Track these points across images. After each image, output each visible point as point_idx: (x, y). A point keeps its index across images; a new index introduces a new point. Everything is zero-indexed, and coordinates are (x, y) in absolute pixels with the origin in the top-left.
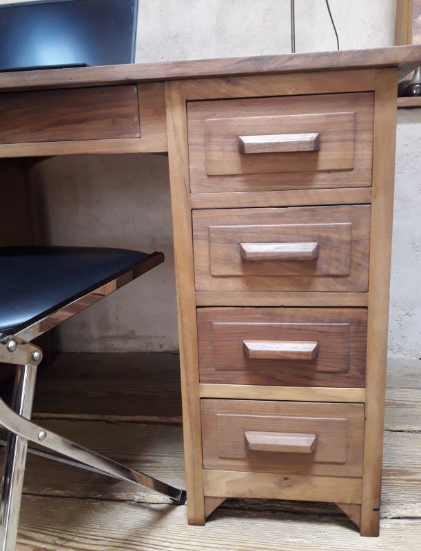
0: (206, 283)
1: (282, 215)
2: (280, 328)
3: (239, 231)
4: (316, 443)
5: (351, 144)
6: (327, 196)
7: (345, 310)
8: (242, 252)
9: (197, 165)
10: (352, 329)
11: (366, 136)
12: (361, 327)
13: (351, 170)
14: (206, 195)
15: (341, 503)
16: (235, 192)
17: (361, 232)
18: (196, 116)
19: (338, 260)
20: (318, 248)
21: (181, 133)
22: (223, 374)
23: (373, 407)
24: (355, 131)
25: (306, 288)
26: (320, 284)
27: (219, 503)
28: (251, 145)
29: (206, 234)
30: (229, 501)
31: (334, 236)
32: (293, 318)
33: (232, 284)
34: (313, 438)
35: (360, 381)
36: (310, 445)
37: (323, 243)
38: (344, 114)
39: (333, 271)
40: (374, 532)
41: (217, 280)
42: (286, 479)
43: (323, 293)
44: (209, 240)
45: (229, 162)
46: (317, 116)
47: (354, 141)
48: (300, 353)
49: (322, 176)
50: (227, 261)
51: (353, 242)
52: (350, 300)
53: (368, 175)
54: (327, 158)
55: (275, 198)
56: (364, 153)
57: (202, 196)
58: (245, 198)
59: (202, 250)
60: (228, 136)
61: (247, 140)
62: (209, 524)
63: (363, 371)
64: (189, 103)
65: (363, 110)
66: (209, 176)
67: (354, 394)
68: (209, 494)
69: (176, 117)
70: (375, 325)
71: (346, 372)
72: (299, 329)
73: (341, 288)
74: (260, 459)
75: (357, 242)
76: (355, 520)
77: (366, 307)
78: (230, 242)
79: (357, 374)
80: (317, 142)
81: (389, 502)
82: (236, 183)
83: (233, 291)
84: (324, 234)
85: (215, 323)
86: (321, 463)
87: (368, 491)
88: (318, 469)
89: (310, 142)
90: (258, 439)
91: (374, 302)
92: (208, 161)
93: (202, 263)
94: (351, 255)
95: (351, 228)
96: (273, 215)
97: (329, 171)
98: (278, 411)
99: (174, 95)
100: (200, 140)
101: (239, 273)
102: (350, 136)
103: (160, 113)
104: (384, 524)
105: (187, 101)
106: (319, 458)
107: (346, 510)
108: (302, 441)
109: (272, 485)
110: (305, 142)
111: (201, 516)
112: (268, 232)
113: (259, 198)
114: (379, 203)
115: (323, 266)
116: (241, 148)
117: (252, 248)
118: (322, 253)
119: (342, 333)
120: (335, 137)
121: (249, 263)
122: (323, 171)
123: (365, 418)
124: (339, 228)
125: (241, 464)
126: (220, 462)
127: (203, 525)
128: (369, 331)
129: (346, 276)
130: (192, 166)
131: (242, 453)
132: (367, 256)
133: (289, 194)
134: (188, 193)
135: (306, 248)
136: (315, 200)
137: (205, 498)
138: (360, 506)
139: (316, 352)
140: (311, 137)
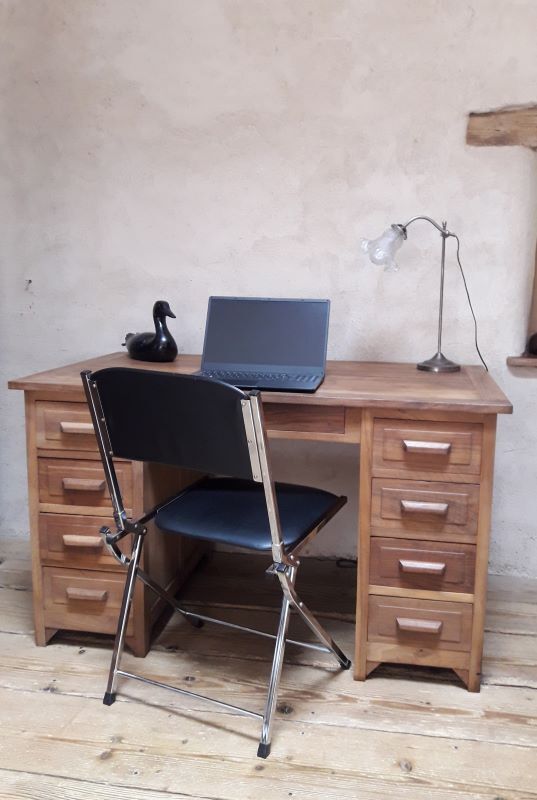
0: (377, 522)
1: (427, 486)
2: (423, 554)
3: (401, 492)
4: (441, 627)
5: (468, 451)
6: (454, 478)
7: (463, 546)
8: (402, 505)
10: (467, 557)
11: (478, 447)
12: (472, 556)
13: (468, 465)
14: (382, 470)
15: (457, 669)
16: (399, 471)
17: (473, 500)
18: (379, 427)
19: (459, 515)
20: (448, 507)
21: (369, 434)
22: (384, 580)
23: (478, 608)
24: (471, 444)
25: (440, 530)
26: (448, 528)
27: (376, 666)
28: (411, 448)
29: (379, 493)
30: (383, 664)
31: (458, 501)
32: (431, 548)
33: (394, 524)
34: (439, 624)
35: (470, 590)
36: (437, 627)
37: (451, 504)
38: (466, 434)
39: (456, 521)
40: (477, 690)
41: (384, 522)
42: (421, 651)
43: (450, 534)
44: (382, 496)
45: (398, 454)
46: (450, 433)
47: (471, 449)
48: (434, 570)
49: (451, 467)
50: (392, 510)
51: (468, 506)
52: (466, 539)
53: (478, 469)
54: (455, 457)
55: (424, 476)
56: (476, 457)
57: (378, 470)
58: (405, 473)
59: (376, 502)
60: (396, 439)
61: (409, 444)
62: (367, 681)
63: (473, 583)
64: (377, 419)
65: (477, 433)
66: (385, 460)
67: (466, 597)
68: (371, 659)
69: (367, 426)
70: (481, 555)
71: (462, 583)
72: (435, 555)
73: (460, 531)
74: (406, 636)
75: (471, 506)
76: (465, 680)
77: (475, 545)
78: (395, 499)
79: (469, 585)
80: (449, 450)
81: (490, 676)
82: (401, 465)
83: (394, 528)
84: (452, 500)
86: (444, 641)
87: (474, 662)
88: (443, 645)
89: (445, 450)
90: (404, 622)
91: (482, 541)
92: (384, 451)
93: (376, 509)
94: (467, 513)
95: (467, 498)
96: (421, 486)
97: (456, 464)
98: (419, 606)
99: (368, 414)
100: (381, 439)
101: (399, 518)
102: (469, 446)
103: (358, 421)
104: (484, 688)
105: (375, 418)
106: (443, 637)
107: (458, 673)
108: (434, 626)
109: (412, 655)
110: (441, 450)
111: (363, 675)
112: (419, 495)
113: (414, 475)
114: (484, 484)
115: (451, 518)
116: (405, 448)
117: (409, 504)
118: (450, 510)
119: (461, 559)
120: (460, 446)
121: (405, 513)
122: (452, 464)
123: (473, 613)
124: (461, 497)
125: (393, 639)
126: (379, 637)
127: (364, 681)
128: (477, 559)
129: (463, 525)
130: (374, 453)
131: (394, 632)
132: (477, 514)
133: (432, 474)
134: (371, 468)
135: (441, 507)
136: (447, 479)
137: (367, 662)
138: (468, 671)
139: (444, 570)
140: (445, 446)
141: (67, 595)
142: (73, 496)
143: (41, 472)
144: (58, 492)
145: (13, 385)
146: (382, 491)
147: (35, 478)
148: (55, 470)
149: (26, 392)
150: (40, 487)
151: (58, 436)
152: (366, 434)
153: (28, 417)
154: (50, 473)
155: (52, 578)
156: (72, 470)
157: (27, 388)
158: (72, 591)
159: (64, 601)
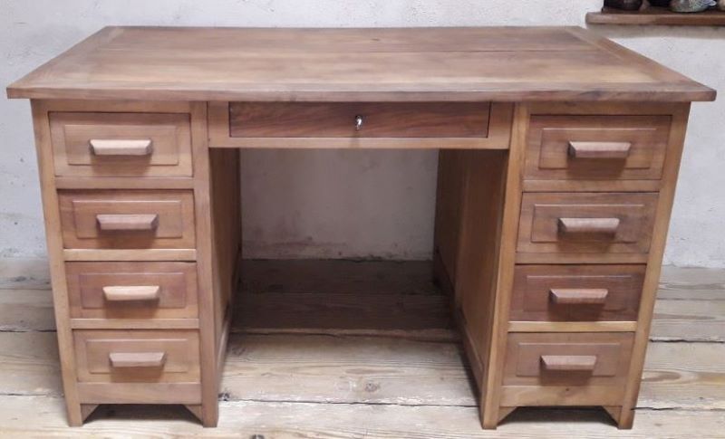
0: (526, 247)
1: (593, 198)
2: (581, 279)
3: (559, 208)
4: (597, 363)
5: (651, 151)
6: (628, 185)
7: (630, 267)
8: (561, 224)
9: (533, 160)
10: (633, 280)
11: (662, 146)
12: (640, 278)
13: (648, 168)
14: (536, 182)
15: (608, 406)
16: (560, 182)
17: (650, 212)
18: (537, 126)
19: (631, 231)
20: (621, 223)
21: (523, 137)
22: (530, 314)
23: (641, 332)
24: (655, 142)
25: (604, 251)
26: (616, 248)
27: (510, 411)
28: (581, 152)
29: (531, 211)
31: (631, 215)
32: (590, 272)
33: (547, 248)
34: (595, 359)
35: (634, 317)
36: (592, 364)
37: (624, 219)
38: (645, 131)
39: (626, 239)
40: (629, 426)
41: (535, 245)
42: (567, 390)
43: (616, 255)
44: (534, 216)
47: (654, 149)
48: (596, 298)
49: (627, 172)
50: (547, 232)
51: (645, 219)
52: (635, 259)
53: (659, 172)
54: (633, 160)
55: (591, 186)
56: (660, 158)
57: (531, 183)
58: (566, 185)
59: (527, 222)
60: (561, 141)
61: (577, 146)
62: (499, 428)
63: (637, 309)
65: (662, 128)
66: (540, 168)
67: (627, 325)
68: (504, 405)
69: (521, 127)
70: (650, 277)
71: (625, 309)
72: (595, 280)
73: (629, 250)
74: (549, 376)
76: (616, 418)
77: (646, 264)
78: (551, 217)
79: (633, 311)
80: (629, 153)
82: (563, 174)
83: (549, 253)
84: (623, 213)
85: (529, 277)
86: (596, 376)
88: (594, 381)
89: (624, 152)
91: (652, 261)
92: (542, 158)
93: (525, 232)
94: (641, 228)
95: (642, 208)
96: (587, 198)
97: (632, 169)
98: (569, 340)
99: (524, 111)
101: (555, 240)
102: (651, 145)
105: (532, 115)
106: (597, 373)
107: (609, 411)
108: (588, 362)
109: (556, 396)
110: (620, 151)
111: (495, 421)
112: (582, 209)
113: (578, 186)
114: (665, 191)
115: (621, 236)
116: (571, 153)
119: (626, 283)
120: (640, 146)
121: (565, 233)
122: (628, 169)
123: (634, 343)
124: (634, 208)
125: (535, 380)
126: (519, 379)
127: (494, 428)
128: (646, 281)
129: (635, 242)
130: (527, 161)
131: (536, 371)
132: (651, 228)
133: (601, 183)
134: (521, 179)
135: (611, 223)
136: (619, 188)
137: (501, 408)
138: (621, 407)
139: (608, 296)
140: (624, 146)
141: (111, 363)
142: (113, 238)
143: (63, 209)
144: (93, 233)
145: (13, 93)
146: (535, 209)
147: (55, 217)
148: (85, 204)
149: (33, 101)
150: (63, 228)
151: (87, 159)
152: (519, 137)
153: (39, 136)
154: (77, 209)
155: (87, 344)
156: (109, 205)
157: (35, 96)
158: (119, 358)
159: (106, 369)
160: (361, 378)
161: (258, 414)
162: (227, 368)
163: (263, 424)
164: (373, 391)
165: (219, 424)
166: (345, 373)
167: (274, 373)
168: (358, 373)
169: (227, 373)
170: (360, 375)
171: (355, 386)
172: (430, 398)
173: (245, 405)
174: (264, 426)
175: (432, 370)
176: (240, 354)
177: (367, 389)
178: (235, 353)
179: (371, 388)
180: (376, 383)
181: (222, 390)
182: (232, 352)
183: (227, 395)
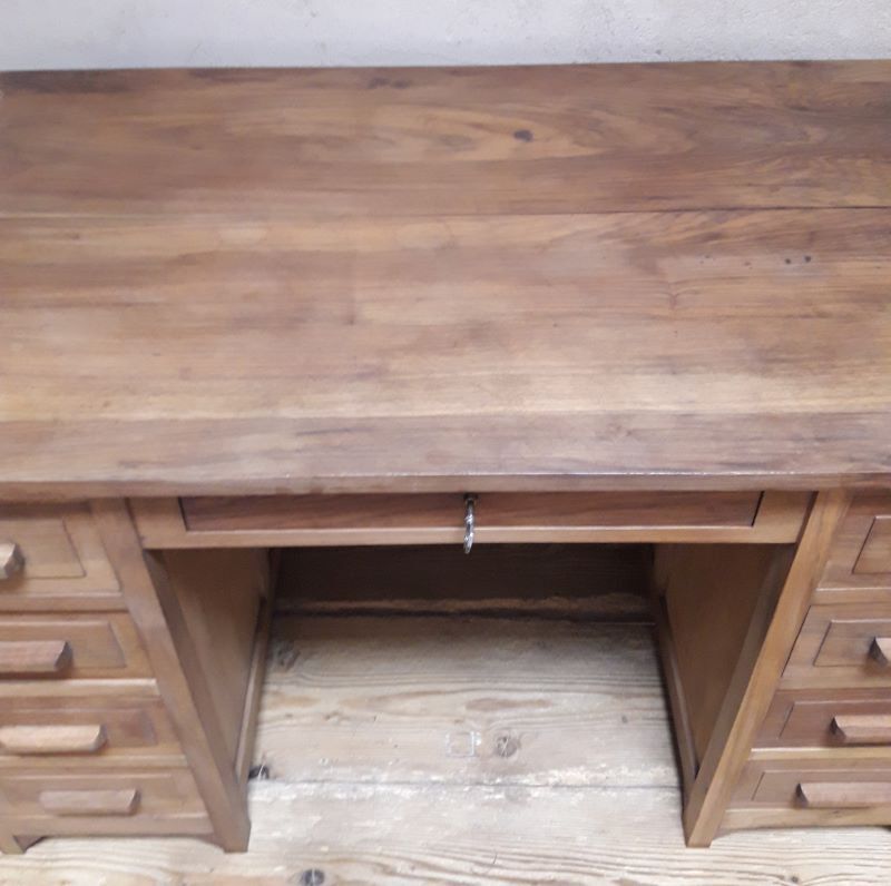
0: (800, 672)
3: (880, 625)
8: (876, 645)
9: (841, 562)
14: (843, 591)
29: (823, 628)
44: (828, 633)
50: (846, 654)
57: (833, 592)
59: (810, 642)
64: (862, 503)
69: (828, 514)
78: (860, 636)
85: (799, 703)
92: (862, 559)
98: (853, 766)
100: (860, 537)
126: (756, 803)
127: (706, 845)
130: (829, 563)
134: (812, 587)
146: (831, 624)
160: (490, 721)
161: (316, 818)
162: (268, 700)
163: (323, 843)
164: (510, 754)
165: (251, 845)
166: (463, 710)
167: (347, 711)
168: (486, 710)
169: (267, 714)
170: (489, 715)
171: (479, 742)
172: (603, 770)
173: (294, 796)
174: (325, 849)
175: (609, 698)
176: (291, 664)
177: (499, 752)
178: (282, 663)
179: (507, 746)
180: (515, 733)
181: (258, 761)
182: (276, 658)
183: (266, 770)
